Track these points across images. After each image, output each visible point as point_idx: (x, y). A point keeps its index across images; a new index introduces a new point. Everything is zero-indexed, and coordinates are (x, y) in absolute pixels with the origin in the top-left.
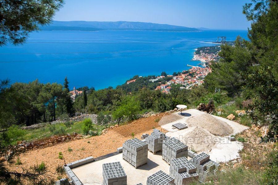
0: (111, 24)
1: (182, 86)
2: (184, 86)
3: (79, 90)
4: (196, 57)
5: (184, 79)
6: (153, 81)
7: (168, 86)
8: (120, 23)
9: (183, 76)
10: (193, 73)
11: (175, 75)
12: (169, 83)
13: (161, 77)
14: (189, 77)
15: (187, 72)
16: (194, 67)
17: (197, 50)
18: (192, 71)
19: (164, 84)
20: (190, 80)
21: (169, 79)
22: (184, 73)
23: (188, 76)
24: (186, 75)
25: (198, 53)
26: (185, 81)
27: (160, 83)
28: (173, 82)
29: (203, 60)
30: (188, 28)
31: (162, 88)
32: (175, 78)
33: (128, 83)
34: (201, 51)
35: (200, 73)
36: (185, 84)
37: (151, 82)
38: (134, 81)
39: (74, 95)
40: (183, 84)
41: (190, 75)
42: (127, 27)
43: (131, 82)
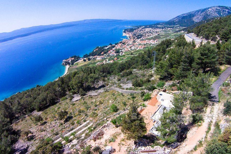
0: (80, 21)
1: (120, 50)
2: (121, 50)
3: (72, 57)
4: (124, 34)
5: (121, 46)
6: (106, 48)
7: (114, 50)
8: (85, 20)
9: (120, 44)
10: (124, 42)
11: (116, 44)
12: (114, 49)
13: (110, 46)
14: (123, 45)
15: (121, 42)
16: (124, 39)
17: (124, 30)
18: (124, 41)
19: (112, 49)
20: (124, 46)
21: (114, 47)
22: (120, 43)
23: (122, 44)
24: (121, 44)
25: (125, 32)
26: (121, 47)
27: (110, 49)
28: (116, 48)
29: (128, 35)
30: (118, 20)
31: (111, 51)
32: (116, 46)
33: (94, 51)
34: (126, 31)
35: (127, 42)
36: (122, 49)
37: (105, 49)
38: (97, 49)
39: (70, 60)
40: (121, 49)
41: (123, 43)
42: (88, 22)
43: (96, 50)
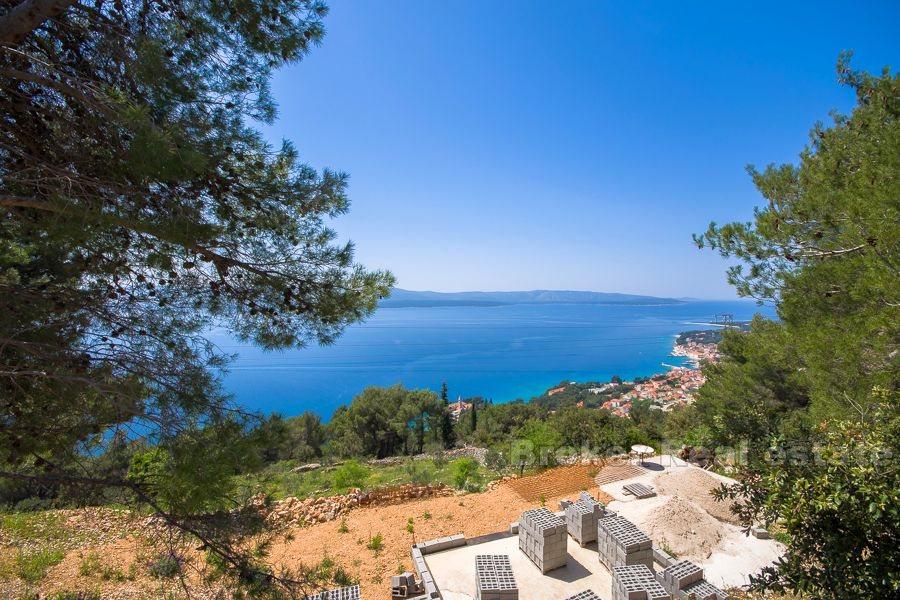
0: (522, 294)
1: (653, 403)
2: (658, 404)
3: (467, 401)
4: (678, 351)
5: (658, 391)
6: (596, 391)
7: (626, 402)
8: (538, 293)
9: (656, 385)
10: (675, 380)
11: (639, 381)
12: (626, 397)
13: (612, 385)
14: (668, 387)
15: (661, 378)
16: (676, 368)
17: (679, 336)
18: (673, 375)
19: (618, 397)
20: (669, 393)
21: (627, 390)
22: (656, 380)
23: (665, 384)
24: (661, 383)
25: (682, 342)
26: (660, 395)
27: (610, 396)
28: (635, 396)
29: (694, 356)
30: (658, 299)
31: (614, 405)
32: (638, 388)
33: (550, 394)
34: (688, 339)
35: (690, 380)
36: (661, 401)
37: (593, 393)
38: (562, 390)
39: (459, 410)
40: (656, 400)
41: (669, 382)
42: (548, 299)
43: (556, 391)
